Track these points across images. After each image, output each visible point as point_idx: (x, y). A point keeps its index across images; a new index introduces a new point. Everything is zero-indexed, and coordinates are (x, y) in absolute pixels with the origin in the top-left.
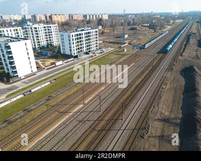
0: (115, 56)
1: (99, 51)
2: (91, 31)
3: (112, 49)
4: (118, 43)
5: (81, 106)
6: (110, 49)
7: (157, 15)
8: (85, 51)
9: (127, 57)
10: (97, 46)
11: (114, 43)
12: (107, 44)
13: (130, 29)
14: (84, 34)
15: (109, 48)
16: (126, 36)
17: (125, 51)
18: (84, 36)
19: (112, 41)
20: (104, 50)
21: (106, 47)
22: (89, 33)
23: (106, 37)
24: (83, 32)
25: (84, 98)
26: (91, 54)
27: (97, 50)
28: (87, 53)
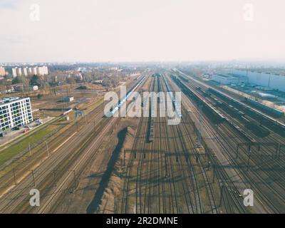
0: (55, 127)
1: (34, 123)
2: (20, 101)
3: (52, 118)
4: (60, 110)
5: (13, 186)
6: (49, 119)
7: (115, 66)
8: (13, 126)
9: (69, 126)
10: (30, 118)
11: (54, 110)
12: (45, 112)
13: (78, 89)
14: (9, 107)
15: (49, 117)
16: (72, 99)
17: (68, 118)
18: (9, 108)
19: (52, 107)
20: (40, 120)
21: (43, 116)
22: (16, 104)
23: (43, 102)
24: (8, 104)
25: (15, 179)
26: (22, 129)
27: (31, 122)
28: (16, 129)
